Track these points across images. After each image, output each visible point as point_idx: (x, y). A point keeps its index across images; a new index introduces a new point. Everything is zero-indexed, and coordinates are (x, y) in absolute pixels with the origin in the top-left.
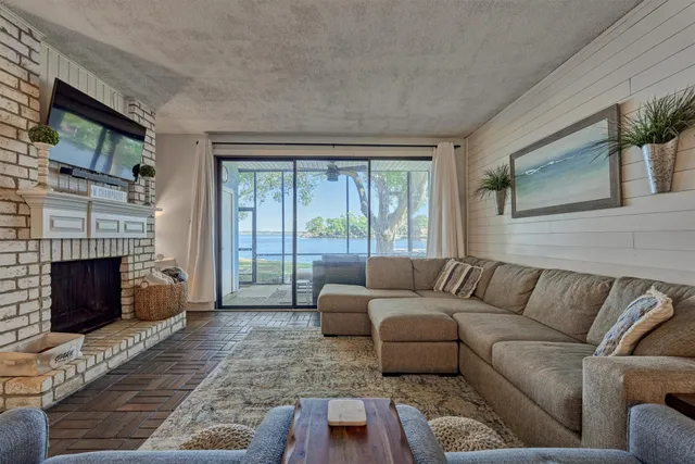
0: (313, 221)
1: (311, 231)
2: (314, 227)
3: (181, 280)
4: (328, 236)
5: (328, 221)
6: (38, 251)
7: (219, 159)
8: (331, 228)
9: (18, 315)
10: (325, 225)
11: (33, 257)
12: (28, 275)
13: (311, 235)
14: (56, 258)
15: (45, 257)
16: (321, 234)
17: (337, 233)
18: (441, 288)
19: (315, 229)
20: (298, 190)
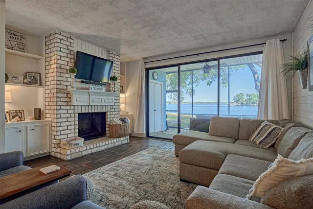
0: (237, 96)
1: (236, 102)
2: (238, 99)
3: (125, 123)
4: (247, 104)
5: (247, 95)
6: (74, 109)
7: (148, 70)
8: (249, 99)
9: (67, 129)
10: (245, 97)
11: (72, 111)
12: (71, 117)
13: (236, 104)
14: (80, 112)
15: (76, 111)
16: (242, 103)
17: (254, 103)
18: (252, 140)
19: (239, 100)
20: (221, 79)
